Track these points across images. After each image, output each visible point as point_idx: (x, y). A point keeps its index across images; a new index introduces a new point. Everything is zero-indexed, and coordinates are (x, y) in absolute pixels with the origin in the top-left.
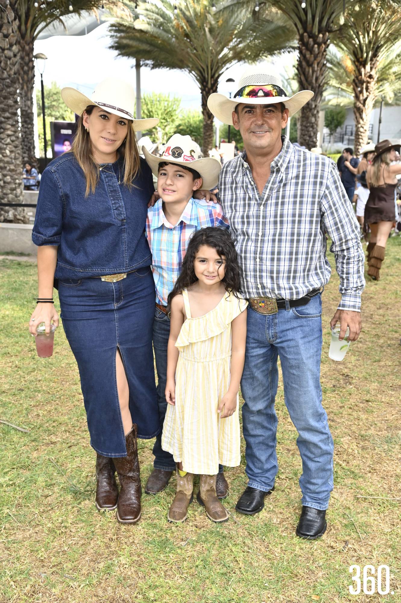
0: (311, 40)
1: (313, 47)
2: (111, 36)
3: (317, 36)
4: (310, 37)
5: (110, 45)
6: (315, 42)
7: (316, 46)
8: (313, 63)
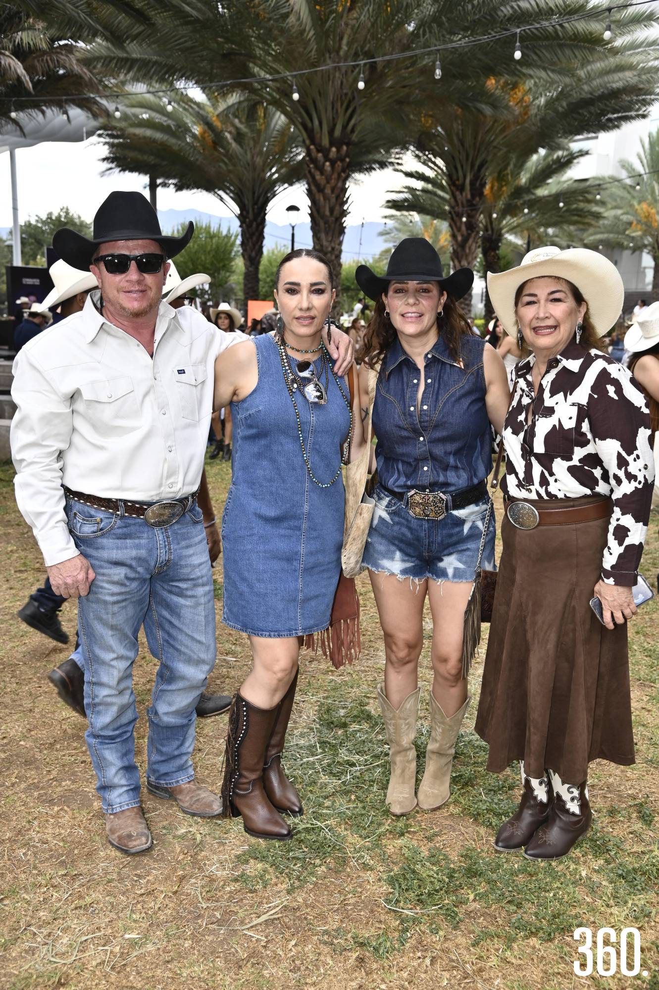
0: (320, 155)
1: (324, 165)
2: (105, 143)
3: (329, 150)
4: (318, 151)
5: (104, 157)
6: (326, 158)
7: (328, 164)
8: (324, 188)
